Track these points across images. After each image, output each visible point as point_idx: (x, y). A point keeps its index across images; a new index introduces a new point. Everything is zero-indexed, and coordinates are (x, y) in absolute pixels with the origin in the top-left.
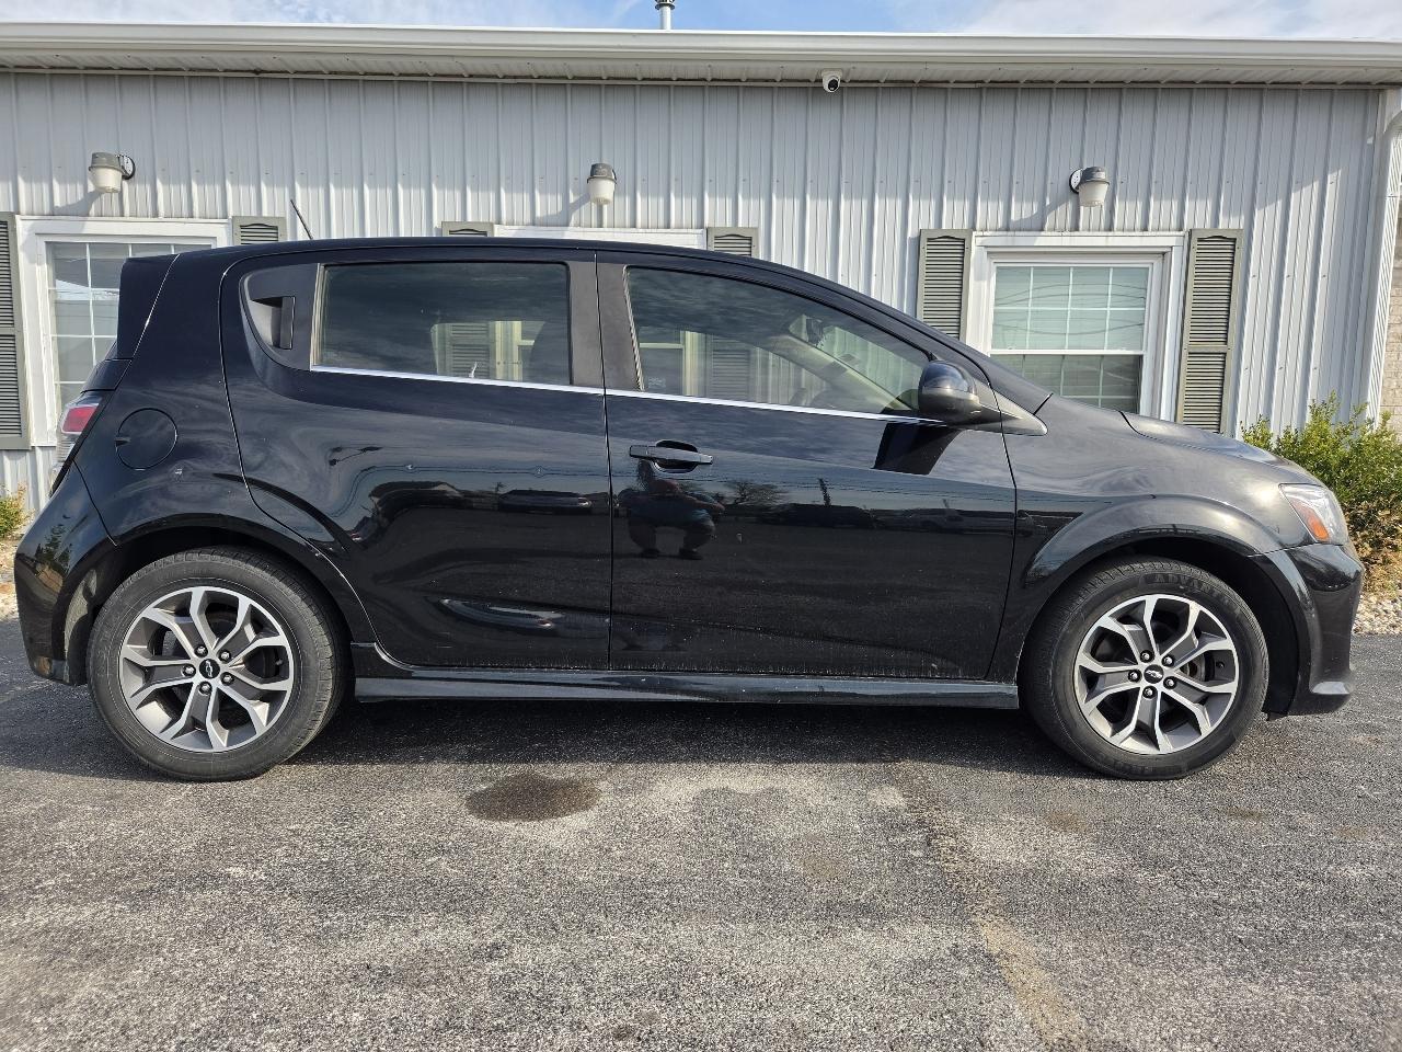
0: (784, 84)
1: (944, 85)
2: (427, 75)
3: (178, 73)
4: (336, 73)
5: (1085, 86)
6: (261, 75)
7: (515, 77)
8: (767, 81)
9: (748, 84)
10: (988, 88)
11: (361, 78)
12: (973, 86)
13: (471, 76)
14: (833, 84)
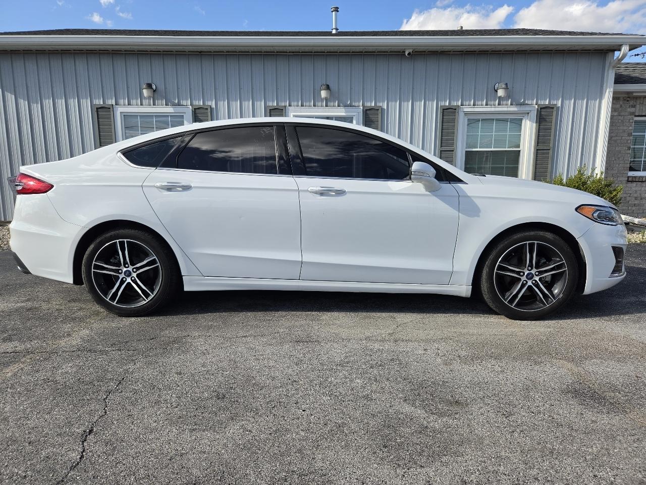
0: (391, 53)
1: (449, 53)
2: (261, 52)
3: (172, 53)
4: (228, 52)
5: (500, 52)
6: (202, 53)
7: (293, 52)
8: (384, 52)
9: (378, 53)
10: (465, 54)
11: (237, 53)
12: (459, 53)
13: (277, 52)
14: (409, 54)
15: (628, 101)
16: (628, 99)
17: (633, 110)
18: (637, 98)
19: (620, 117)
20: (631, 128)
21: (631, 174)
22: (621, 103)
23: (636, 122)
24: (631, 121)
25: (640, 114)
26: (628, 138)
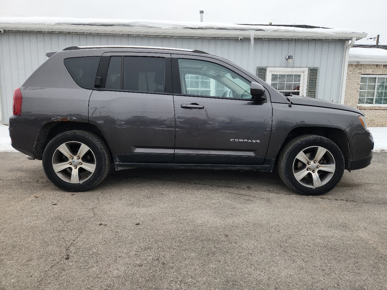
0: (231, 39)
1: (262, 39)
2: (161, 36)
5: (289, 40)
7: (179, 37)
8: (228, 38)
10: (270, 40)
12: (267, 39)
14: (241, 39)
15: (357, 66)
16: (358, 65)
17: (360, 71)
18: (362, 65)
19: (353, 75)
20: (359, 81)
21: (359, 105)
22: (354, 67)
23: (362, 78)
24: (359, 77)
25: (364, 74)
26: (357, 86)
